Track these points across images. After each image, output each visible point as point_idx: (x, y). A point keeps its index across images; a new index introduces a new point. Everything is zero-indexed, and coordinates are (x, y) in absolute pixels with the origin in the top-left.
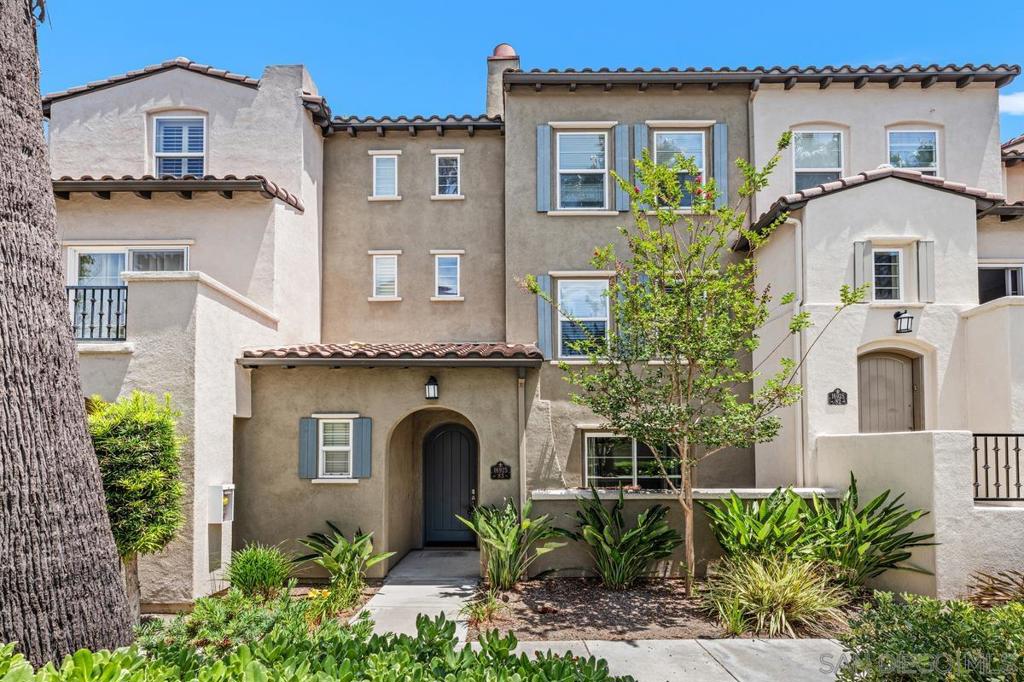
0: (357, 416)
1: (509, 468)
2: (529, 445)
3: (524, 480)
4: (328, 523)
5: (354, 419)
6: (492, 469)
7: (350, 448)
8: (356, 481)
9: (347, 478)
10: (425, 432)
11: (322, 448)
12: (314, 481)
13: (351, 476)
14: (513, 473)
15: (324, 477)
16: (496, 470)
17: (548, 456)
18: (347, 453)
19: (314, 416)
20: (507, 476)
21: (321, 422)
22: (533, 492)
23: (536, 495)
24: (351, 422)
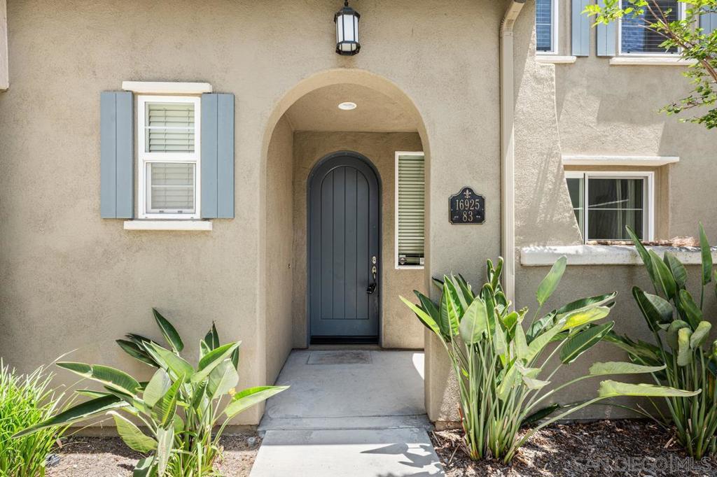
0: (206, 87)
1: (482, 200)
2: (520, 155)
3: (511, 224)
4: (158, 315)
5: (200, 95)
6: (453, 202)
7: (195, 157)
8: (207, 226)
9: (190, 221)
10: (310, 164)
11: (144, 156)
12: (128, 225)
13: (198, 216)
14: (490, 211)
15: (148, 220)
16: (459, 205)
17: (550, 177)
18: (190, 167)
19: (127, 85)
20: (479, 217)
21: (141, 101)
22: (526, 250)
23: (532, 254)
24: (197, 101)
